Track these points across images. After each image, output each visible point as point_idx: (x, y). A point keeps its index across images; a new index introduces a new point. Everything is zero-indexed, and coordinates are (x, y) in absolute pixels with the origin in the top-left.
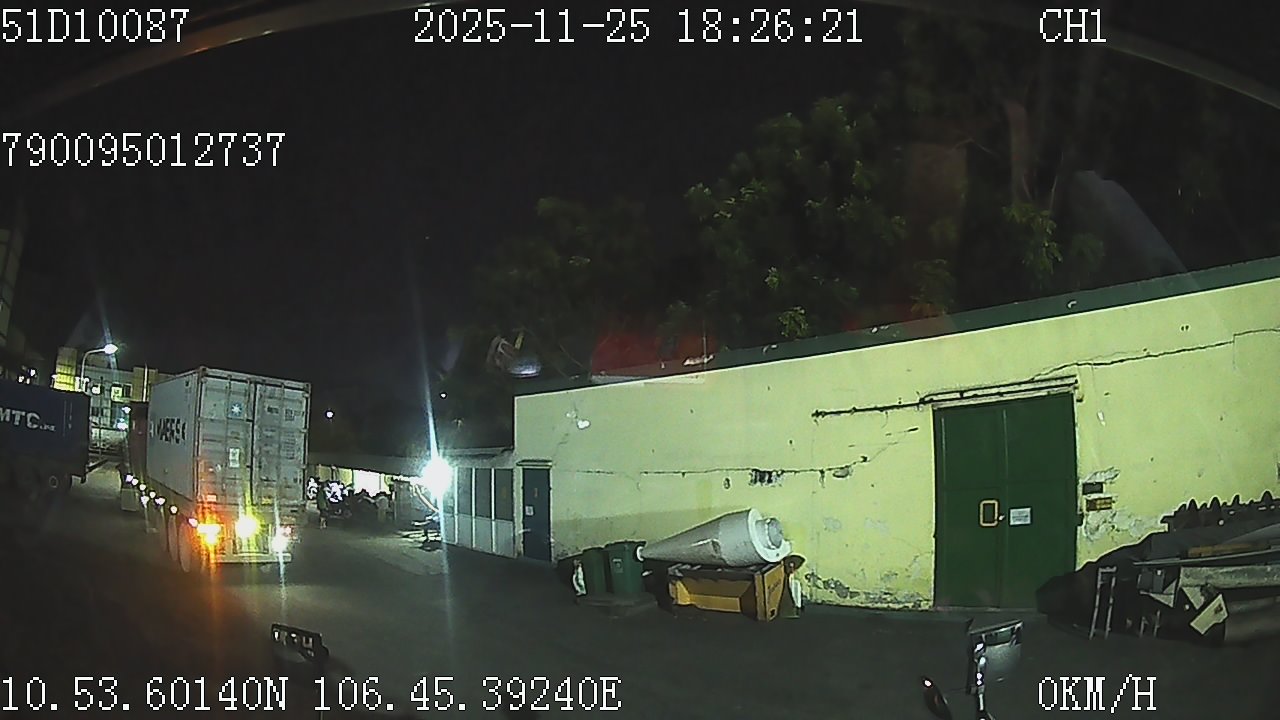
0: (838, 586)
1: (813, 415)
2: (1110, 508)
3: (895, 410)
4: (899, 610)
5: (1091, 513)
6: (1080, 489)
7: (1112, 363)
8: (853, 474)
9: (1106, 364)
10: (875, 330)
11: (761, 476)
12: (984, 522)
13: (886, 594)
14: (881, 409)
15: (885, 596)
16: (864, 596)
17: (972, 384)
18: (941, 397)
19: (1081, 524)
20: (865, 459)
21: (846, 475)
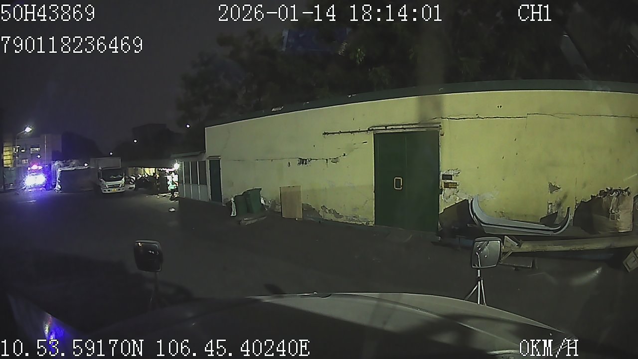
0: (335, 212)
1: (323, 134)
2: (456, 188)
3: (357, 133)
4: (360, 225)
5: (446, 189)
6: (441, 177)
7: (459, 119)
8: (340, 161)
9: (456, 119)
10: (350, 96)
11: (302, 161)
12: (396, 187)
13: (354, 217)
14: (352, 132)
15: (354, 218)
16: (345, 218)
17: (391, 123)
18: (376, 128)
19: (441, 194)
20: (345, 154)
21: (337, 161)
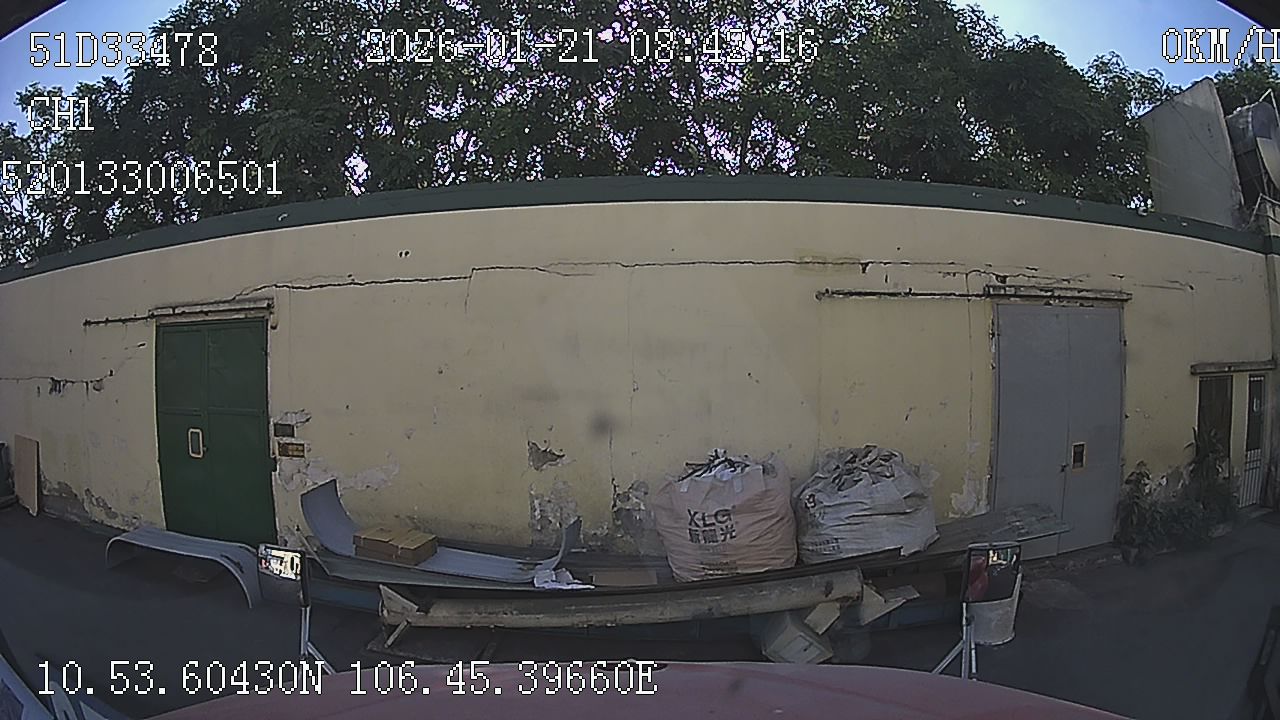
0: (105, 504)
1: (84, 324)
2: (303, 456)
3: (131, 323)
5: (284, 458)
6: (272, 432)
7: (311, 287)
8: (105, 387)
9: (305, 288)
10: (129, 237)
11: (55, 386)
12: (193, 452)
13: (134, 518)
14: (124, 321)
15: (134, 521)
16: (120, 517)
17: (181, 301)
18: (160, 312)
19: (275, 470)
20: (111, 375)
21: (101, 388)
